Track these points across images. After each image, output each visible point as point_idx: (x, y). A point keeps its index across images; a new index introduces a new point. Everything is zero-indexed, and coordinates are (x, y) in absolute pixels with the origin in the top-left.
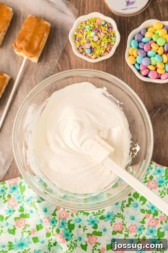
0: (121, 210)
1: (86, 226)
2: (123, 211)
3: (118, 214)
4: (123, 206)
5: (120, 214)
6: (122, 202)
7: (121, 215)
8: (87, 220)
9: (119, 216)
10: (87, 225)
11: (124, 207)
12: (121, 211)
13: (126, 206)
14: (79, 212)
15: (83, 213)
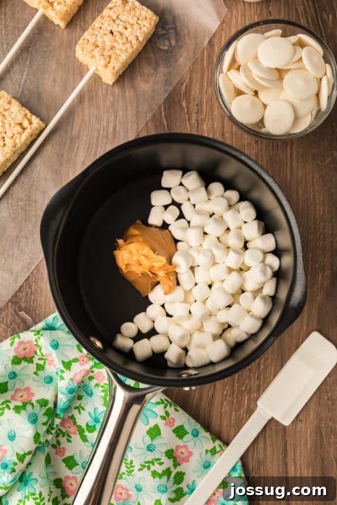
0: (141, 465)
1: (84, 410)
2: (140, 470)
3: (132, 462)
4: (151, 465)
5: (133, 466)
6: (157, 457)
7: (131, 469)
8: (96, 406)
9: (129, 466)
10: (88, 411)
11: (149, 469)
12: (139, 464)
13: (152, 472)
14: (103, 389)
15: (103, 396)
